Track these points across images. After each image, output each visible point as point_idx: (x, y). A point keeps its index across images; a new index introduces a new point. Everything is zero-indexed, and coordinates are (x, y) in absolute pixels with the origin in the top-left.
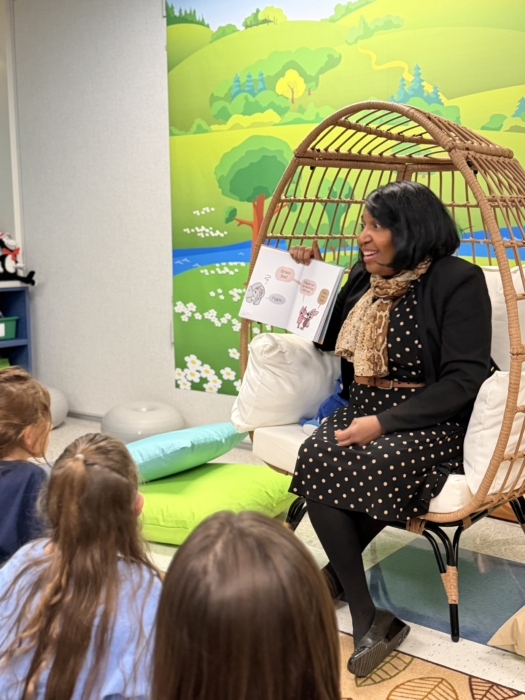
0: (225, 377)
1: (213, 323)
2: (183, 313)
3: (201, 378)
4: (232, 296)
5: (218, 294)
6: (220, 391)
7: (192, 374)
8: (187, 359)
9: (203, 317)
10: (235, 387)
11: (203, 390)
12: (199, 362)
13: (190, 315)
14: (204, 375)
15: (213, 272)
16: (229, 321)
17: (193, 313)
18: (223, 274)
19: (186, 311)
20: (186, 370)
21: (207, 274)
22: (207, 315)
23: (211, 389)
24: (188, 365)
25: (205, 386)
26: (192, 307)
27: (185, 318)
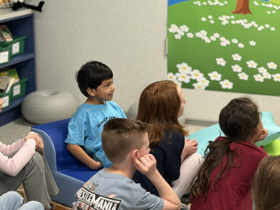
0: (213, 78)
1: (204, 40)
2: (176, 33)
3: (191, 80)
4: (221, 21)
5: (208, 20)
6: (207, 89)
7: (183, 77)
8: (178, 66)
9: (195, 36)
10: (221, 85)
11: (193, 88)
12: (190, 68)
13: (183, 34)
14: (193, 77)
15: (205, 3)
16: (218, 39)
17: (185, 33)
18: (214, 5)
19: (179, 31)
20: (177, 74)
21: (199, 4)
22: (198, 35)
23: (199, 87)
24: (180, 70)
25: (194, 85)
26: (185, 28)
27: (178, 37)
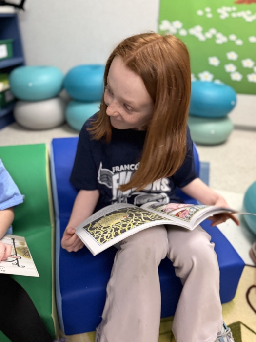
4: (220, 14)
9: (188, 33)
13: (175, 31)
19: (171, 28)
22: (192, 31)
26: (178, 24)
